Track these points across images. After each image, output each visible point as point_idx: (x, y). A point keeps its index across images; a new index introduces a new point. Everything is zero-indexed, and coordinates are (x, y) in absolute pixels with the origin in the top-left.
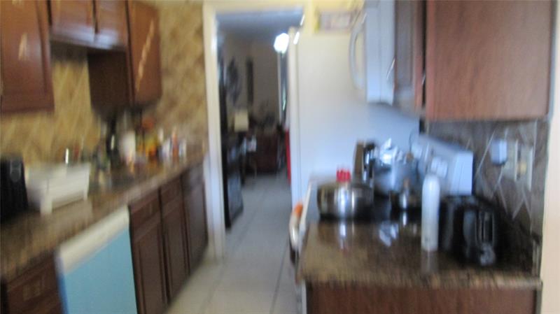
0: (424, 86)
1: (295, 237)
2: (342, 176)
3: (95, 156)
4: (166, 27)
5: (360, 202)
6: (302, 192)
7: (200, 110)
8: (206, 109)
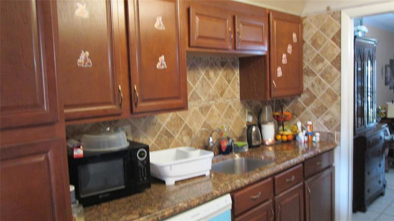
7: (334, 105)
8: (340, 104)
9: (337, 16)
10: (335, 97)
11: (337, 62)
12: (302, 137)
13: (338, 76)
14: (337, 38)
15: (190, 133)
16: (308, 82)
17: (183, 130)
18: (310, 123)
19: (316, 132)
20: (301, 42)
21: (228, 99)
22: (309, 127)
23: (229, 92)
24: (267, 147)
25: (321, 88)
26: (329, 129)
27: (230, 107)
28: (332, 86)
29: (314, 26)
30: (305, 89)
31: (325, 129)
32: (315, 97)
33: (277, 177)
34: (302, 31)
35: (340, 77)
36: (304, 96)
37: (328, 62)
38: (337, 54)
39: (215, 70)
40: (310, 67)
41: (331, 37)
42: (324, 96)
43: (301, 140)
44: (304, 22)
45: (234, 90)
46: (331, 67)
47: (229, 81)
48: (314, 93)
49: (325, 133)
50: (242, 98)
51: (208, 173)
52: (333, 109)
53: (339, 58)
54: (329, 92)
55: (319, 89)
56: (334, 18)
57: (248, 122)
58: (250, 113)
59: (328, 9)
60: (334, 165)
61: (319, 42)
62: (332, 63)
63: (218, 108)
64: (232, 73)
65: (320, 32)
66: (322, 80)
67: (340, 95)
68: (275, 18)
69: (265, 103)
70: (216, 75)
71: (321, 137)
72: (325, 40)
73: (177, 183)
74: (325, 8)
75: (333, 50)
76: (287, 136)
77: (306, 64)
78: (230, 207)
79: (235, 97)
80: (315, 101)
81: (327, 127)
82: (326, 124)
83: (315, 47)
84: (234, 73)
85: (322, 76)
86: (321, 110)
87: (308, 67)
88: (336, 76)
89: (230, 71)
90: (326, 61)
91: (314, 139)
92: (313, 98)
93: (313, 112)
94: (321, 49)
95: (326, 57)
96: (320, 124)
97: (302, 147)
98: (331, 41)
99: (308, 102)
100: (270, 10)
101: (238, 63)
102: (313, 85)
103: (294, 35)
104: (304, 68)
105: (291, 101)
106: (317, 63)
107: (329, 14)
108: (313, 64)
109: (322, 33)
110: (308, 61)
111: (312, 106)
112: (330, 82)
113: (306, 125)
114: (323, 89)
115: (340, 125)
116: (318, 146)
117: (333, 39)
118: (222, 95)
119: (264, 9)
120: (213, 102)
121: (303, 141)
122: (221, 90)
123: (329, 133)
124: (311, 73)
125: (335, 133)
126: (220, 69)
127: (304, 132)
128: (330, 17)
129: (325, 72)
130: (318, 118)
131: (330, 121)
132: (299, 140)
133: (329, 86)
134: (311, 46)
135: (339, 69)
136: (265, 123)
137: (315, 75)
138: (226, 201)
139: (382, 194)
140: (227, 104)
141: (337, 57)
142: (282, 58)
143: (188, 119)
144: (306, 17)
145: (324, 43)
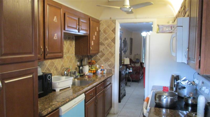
0: (200, 61)
1: (145, 111)
2: (165, 89)
3: (75, 73)
4: (102, 28)
5: (172, 100)
6: (149, 93)
7: (112, 58)
8: (114, 57)
9: (114, 22)
10: (113, 54)
11: (114, 40)
12: (99, 71)
13: (114, 46)
14: (114, 31)
15: (57, 70)
16: (101, 48)
17: (54, 68)
18: (102, 65)
19: (105, 69)
20: (99, 31)
21: (70, 54)
22: (102, 67)
23: (71, 51)
24: (86, 76)
25: (107, 51)
26: (110, 68)
27: (71, 58)
28: (111, 50)
29: (104, 25)
30: (100, 51)
31: (109, 68)
32: (104, 54)
33: (97, 86)
34: (100, 26)
35: (115, 47)
36: (100, 54)
37: (110, 40)
38: (114, 37)
39: (66, 41)
40: (103, 42)
41: (112, 30)
42: (108, 54)
43: (99, 73)
44: (100, 22)
45: (73, 50)
46: (111, 42)
47: (71, 46)
48: (104, 53)
49: (108, 69)
50: (76, 54)
51: (71, 86)
52: (112, 59)
53: (114, 39)
54: (110, 52)
55: (106, 51)
56: (113, 22)
57: (77, 65)
58: (78, 61)
59: (111, 18)
60: (112, 82)
61: (107, 31)
62: (111, 40)
63: (67, 58)
64: (72, 43)
65: (107, 27)
66: (108, 47)
67: (115, 54)
68: (92, 20)
69: (85, 57)
70: (67, 43)
71: (107, 71)
72: (109, 31)
73: (60, 90)
74: (109, 18)
75: (112, 35)
76: (93, 71)
77: (101, 40)
78: (84, 99)
79: (73, 54)
80: (104, 56)
81: (109, 67)
82: (109, 65)
83: (105, 34)
84: (73, 43)
85: (108, 46)
86: (107, 60)
87: (102, 42)
88: (113, 46)
89: (71, 42)
90: (109, 39)
91: (104, 72)
92: (103, 55)
93: (103, 60)
94: (107, 34)
95: (109, 38)
96: (106, 66)
97: (99, 76)
98: (112, 32)
99: (102, 56)
100: (90, 17)
101: (74, 38)
102: (104, 50)
103: (97, 28)
104: (100, 42)
105: (94, 56)
106: (106, 40)
107: (111, 20)
108: (104, 40)
109: (108, 28)
110: (102, 39)
111: (103, 58)
112: (111, 48)
113: (101, 66)
114: (108, 51)
115: (114, 66)
116: (106, 75)
117: (112, 31)
118: (68, 52)
119: (88, 16)
120: (65, 55)
121: (100, 73)
122: (68, 50)
123: (110, 69)
124: (103, 44)
125: (113, 69)
126: (68, 41)
127: (100, 69)
128: (112, 22)
129: (109, 44)
130: (105, 63)
131: (111, 64)
132: (98, 73)
133: (110, 50)
134: (103, 33)
135: (115, 43)
136: (85, 65)
137: (105, 45)
138: (83, 96)
139: (125, 95)
140: (70, 57)
141: (114, 38)
142: (93, 37)
143: (56, 63)
144: (101, 21)
145: (108, 32)
